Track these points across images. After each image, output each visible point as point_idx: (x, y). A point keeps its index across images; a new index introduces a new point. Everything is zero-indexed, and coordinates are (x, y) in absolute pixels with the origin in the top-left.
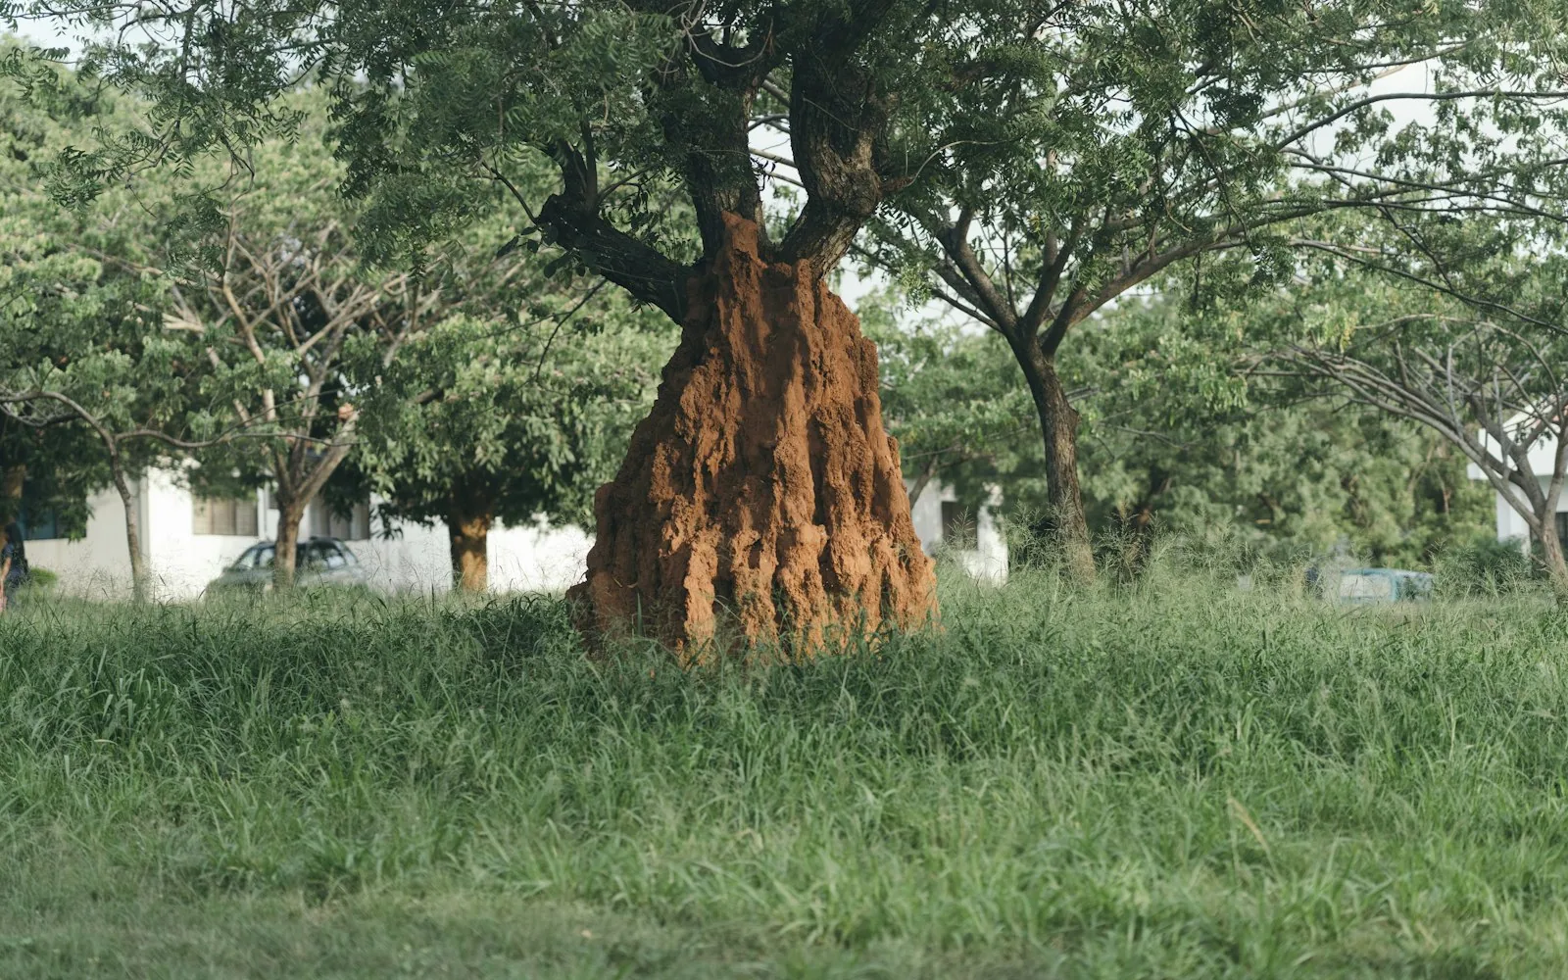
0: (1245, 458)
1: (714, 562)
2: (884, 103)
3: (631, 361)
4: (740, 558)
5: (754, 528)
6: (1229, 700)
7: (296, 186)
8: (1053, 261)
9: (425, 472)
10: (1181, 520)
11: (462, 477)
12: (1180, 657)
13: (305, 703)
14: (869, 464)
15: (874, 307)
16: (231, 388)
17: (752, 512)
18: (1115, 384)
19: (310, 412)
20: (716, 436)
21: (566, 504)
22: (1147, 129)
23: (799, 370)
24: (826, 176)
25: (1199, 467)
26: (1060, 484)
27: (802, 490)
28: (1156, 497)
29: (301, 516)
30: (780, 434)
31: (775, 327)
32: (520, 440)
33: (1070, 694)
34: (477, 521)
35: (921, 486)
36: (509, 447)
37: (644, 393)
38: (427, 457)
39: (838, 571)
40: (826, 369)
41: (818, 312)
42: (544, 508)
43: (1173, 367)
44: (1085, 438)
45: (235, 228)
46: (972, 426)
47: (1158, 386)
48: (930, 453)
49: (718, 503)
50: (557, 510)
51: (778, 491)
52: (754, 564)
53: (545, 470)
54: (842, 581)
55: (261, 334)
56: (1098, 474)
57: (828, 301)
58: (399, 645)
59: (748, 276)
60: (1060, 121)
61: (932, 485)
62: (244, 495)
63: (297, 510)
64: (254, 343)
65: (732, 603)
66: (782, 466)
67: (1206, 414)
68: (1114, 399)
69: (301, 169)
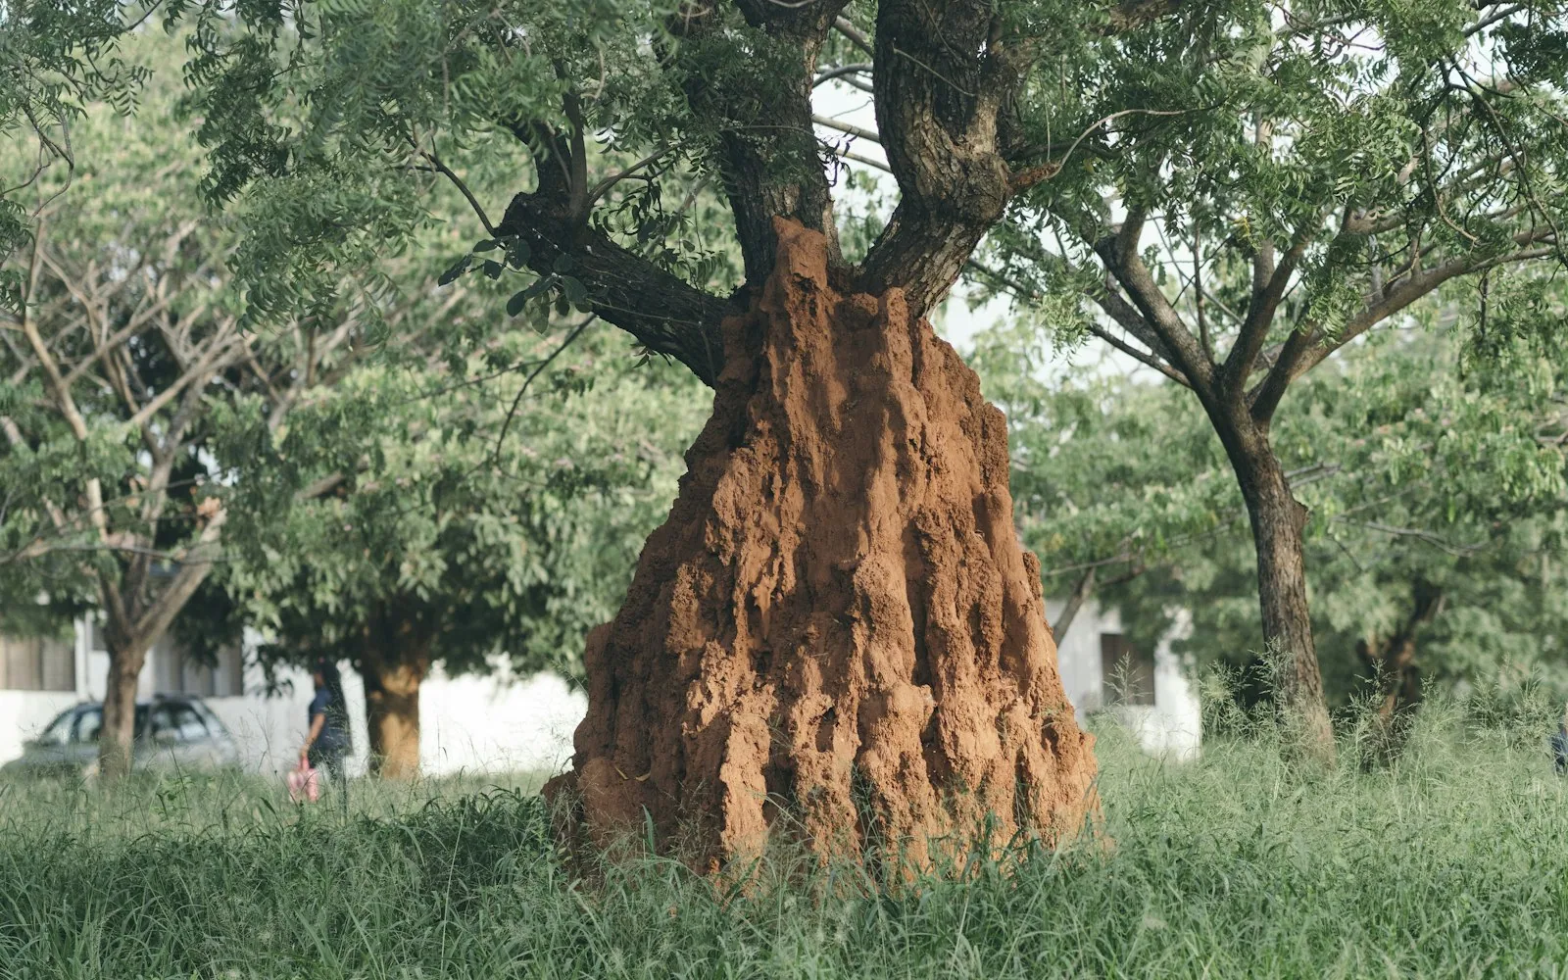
0: (1557, 565)
1: (766, 742)
2: (1014, 53)
3: (634, 431)
4: (804, 735)
5: (824, 690)
6: (1540, 949)
7: (134, 173)
8: (1267, 280)
9: (326, 596)
10: (1461, 659)
11: (382, 603)
12: (1465, 882)
13: (155, 958)
14: (995, 593)
15: (997, 348)
16: (36, 478)
17: (821, 666)
18: (1362, 459)
19: (153, 512)
20: (767, 552)
21: (537, 643)
22: (1408, 86)
23: (890, 453)
24: (930, 166)
25: (1488, 579)
26: (1281, 615)
27: (894, 633)
28: (1423, 625)
29: (142, 663)
30: (863, 548)
31: (854, 390)
32: (465, 549)
33: (1301, 940)
34: (402, 670)
35: (1069, 615)
36: (449, 559)
37: (654, 477)
38: (329, 575)
39: (950, 754)
40: (930, 452)
41: (917, 370)
42: (505, 648)
43: (1451, 433)
44: (1317, 540)
45: (43, 235)
46: (1147, 525)
47: (1427, 463)
48: (1083, 566)
49: (770, 654)
50: (525, 652)
51: (859, 634)
52: (825, 745)
53: (505, 595)
54: (957, 768)
55: (80, 392)
56: (1337, 591)
57: (933, 350)
58: (295, 871)
59: (813, 313)
60: (1275, 75)
61: (1088, 609)
62: (55, 633)
63: (136, 655)
64: (70, 407)
65: (791, 802)
66: (866, 598)
67: (1496, 502)
68: (1360, 482)
69: (142, 147)
